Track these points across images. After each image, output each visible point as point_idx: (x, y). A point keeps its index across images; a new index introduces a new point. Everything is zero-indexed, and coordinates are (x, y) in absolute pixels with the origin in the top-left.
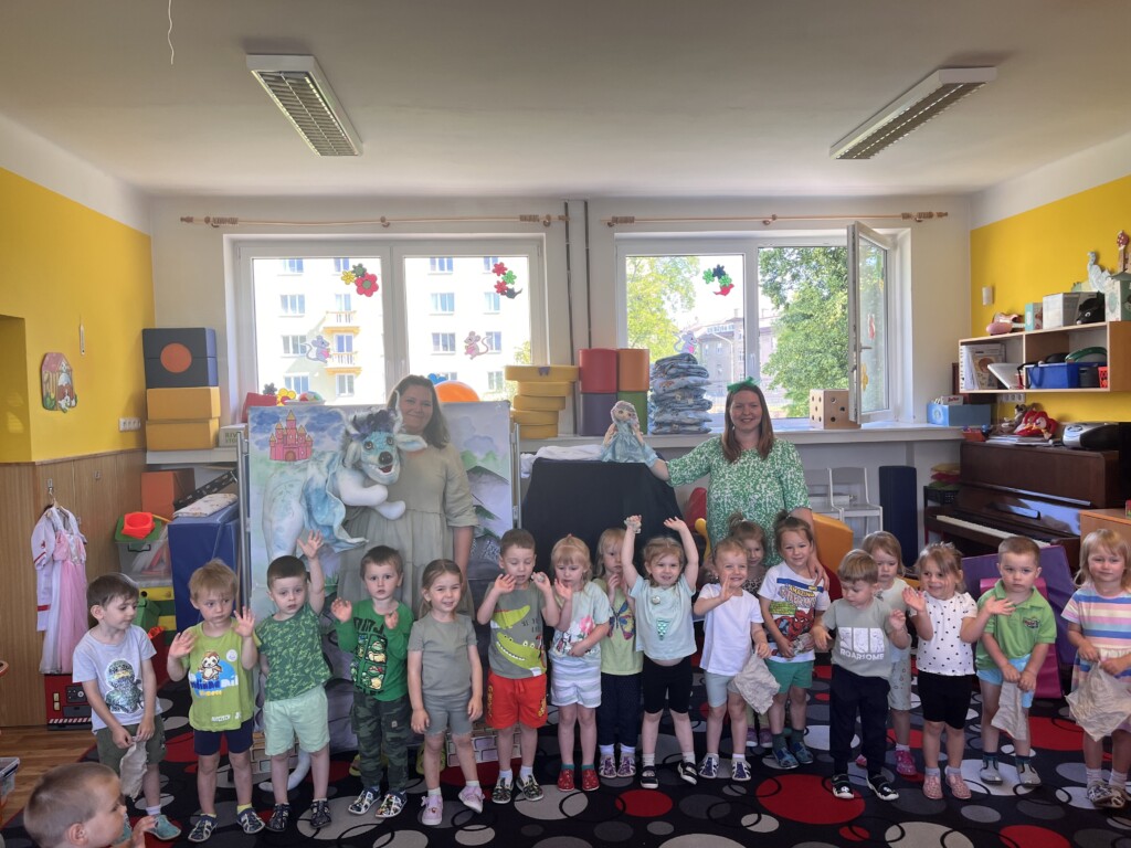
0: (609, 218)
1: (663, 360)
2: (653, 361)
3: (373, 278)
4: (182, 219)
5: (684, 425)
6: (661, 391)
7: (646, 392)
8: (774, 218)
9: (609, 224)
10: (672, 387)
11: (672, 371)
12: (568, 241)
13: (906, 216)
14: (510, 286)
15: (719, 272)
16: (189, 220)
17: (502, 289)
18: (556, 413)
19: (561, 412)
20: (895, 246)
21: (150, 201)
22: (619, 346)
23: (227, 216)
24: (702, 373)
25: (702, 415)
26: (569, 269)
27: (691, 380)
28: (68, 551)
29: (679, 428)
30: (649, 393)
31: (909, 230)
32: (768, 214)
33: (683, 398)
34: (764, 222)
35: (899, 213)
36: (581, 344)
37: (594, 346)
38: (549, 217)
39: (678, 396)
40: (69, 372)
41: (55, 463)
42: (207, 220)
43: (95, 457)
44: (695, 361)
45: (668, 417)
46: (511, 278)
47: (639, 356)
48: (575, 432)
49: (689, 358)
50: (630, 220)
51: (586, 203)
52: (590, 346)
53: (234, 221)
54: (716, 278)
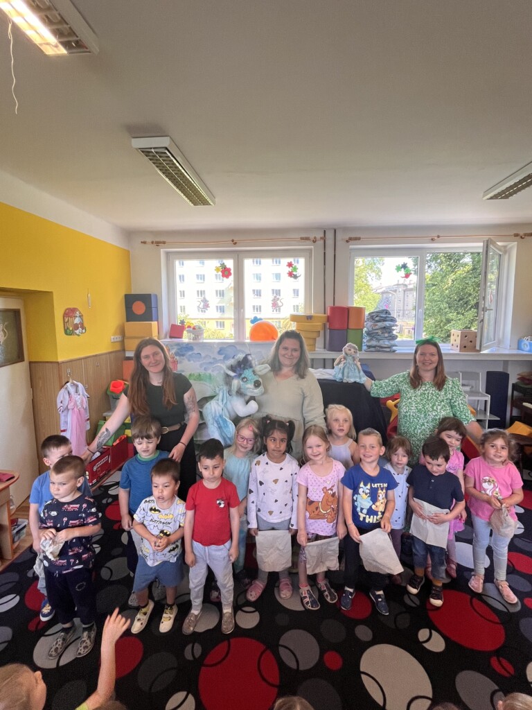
0: (347, 238)
1: (372, 313)
2: (367, 313)
3: (229, 270)
4: (142, 242)
5: (382, 347)
6: (370, 329)
7: (362, 330)
8: (438, 237)
9: (347, 241)
10: (377, 327)
11: (377, 319)
12: (325, 250)
13: (516, 235)
14: (295, 273)
15: (404, 266)
16: (144, 243)
17: (290, 274)
18: (315, 339)
19: (317, 339)
20: (505, 252)
21: (129, 234)
22: (350, 305)
23: (162, 240)
24: (393, 320)
25: (392, 342)
26: (325, 264)
27: (387, 324)
28: (75, 404)
29: (380, 349)
30: (365, 329)
31: (516, 243)
32: (434, 235)
33: (382, 333)
34: (432, 239)
35: (513, 234)
36: (329, 304)
37: (337, 305)
38: (315, 238)
39: (380, 332)
40: (81, 316)
41: (71, 361)
42: (152, 242)
43: (96, 356)
44: (390, 314)
45: (374, 343)
46: (295, 269)
47: (360, 311)
48: (325, 348)
49: (387, 312)
50: (359, 239)
51: (335, 231)
52: (334, 304)
53: (164, 243)
54: (403, 269)
